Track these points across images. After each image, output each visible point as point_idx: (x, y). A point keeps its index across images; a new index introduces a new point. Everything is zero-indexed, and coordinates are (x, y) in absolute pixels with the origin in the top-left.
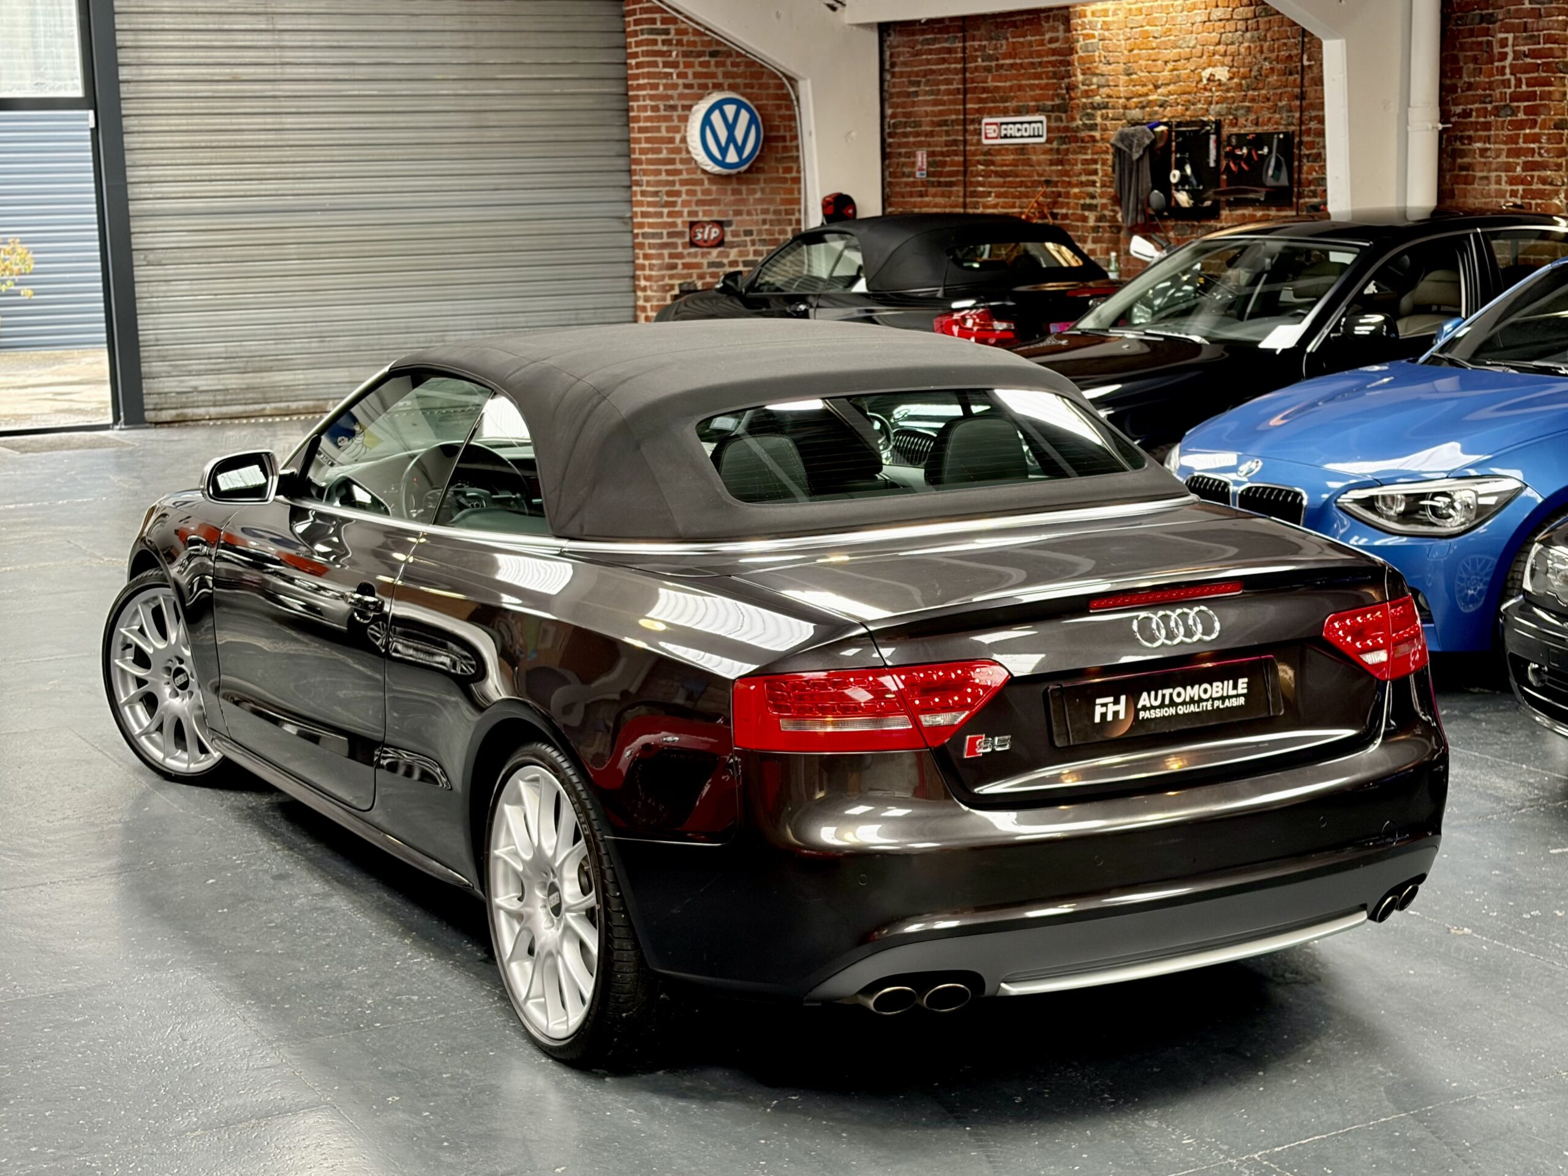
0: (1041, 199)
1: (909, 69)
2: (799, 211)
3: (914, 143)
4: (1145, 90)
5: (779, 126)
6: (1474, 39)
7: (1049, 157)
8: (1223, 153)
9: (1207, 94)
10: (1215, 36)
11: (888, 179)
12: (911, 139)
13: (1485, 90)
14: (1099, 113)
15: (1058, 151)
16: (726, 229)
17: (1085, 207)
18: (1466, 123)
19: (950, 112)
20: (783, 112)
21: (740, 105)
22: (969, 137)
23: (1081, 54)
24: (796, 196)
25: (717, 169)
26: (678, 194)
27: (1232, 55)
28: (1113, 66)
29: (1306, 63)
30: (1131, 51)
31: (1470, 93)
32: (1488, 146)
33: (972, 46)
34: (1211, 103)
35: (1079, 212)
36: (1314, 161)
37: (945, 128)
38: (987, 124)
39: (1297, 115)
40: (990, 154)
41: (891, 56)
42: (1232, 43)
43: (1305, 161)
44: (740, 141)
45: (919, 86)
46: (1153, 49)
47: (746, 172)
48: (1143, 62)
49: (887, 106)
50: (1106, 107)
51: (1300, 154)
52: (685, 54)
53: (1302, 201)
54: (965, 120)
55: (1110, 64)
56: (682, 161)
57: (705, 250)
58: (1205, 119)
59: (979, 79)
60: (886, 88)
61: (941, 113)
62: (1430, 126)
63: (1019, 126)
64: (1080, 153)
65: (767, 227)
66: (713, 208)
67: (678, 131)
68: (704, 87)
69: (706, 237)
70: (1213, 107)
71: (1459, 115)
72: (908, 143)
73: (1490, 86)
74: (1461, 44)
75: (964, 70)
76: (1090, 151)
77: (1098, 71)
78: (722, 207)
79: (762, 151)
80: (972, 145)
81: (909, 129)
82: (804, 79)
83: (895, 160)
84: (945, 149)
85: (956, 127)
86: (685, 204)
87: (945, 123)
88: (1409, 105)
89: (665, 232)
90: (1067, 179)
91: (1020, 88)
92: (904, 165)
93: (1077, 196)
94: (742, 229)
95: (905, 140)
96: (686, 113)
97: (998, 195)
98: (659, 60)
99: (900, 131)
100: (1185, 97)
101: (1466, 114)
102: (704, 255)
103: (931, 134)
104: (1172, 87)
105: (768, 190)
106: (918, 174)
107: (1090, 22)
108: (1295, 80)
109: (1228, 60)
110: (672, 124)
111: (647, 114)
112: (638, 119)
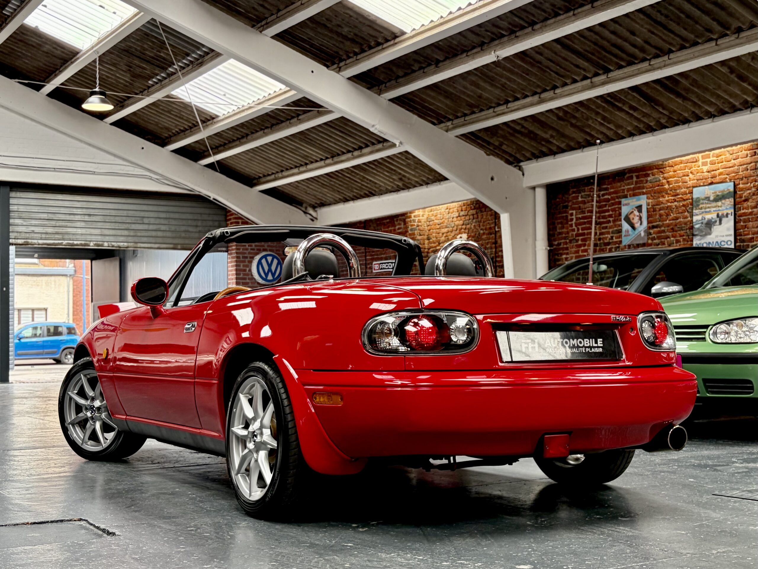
4: (434, 245)
6: (561, 215)
10: (461, 222)
13: (565, 234)
18: (559, 248)
21: (274, 257)
22: (367, 270)
23: (410, 232)
25: (263, 282)
27: (469, 229)
29: (497, 230)
30: (429, 230)
31: (560, 236)
32: (568, 256)
38: (374, 264)
39: (494, 250)
42: (468, 224)
43: (498, 268)
44: (273, 271)
46: (438, 229)
48: (434, 235)
54: (366, 263)
55: (421, 236)
56: (249, 279)
62: (544, 248)
63: (387, 264)
67: (248, 267)
68: (259, 250)
71: (556, 245)
73: (568, 233)
74: (556, 217)
77: (416, 239)
80: (369, 273)
88: (536, 240)
96: (251, 259)
101: (559, 244)
107: (413, 220)
108: (493, 236)
109: (467, 231)
110: (245, 264)
111: (235, 260)
112: (231, 262)
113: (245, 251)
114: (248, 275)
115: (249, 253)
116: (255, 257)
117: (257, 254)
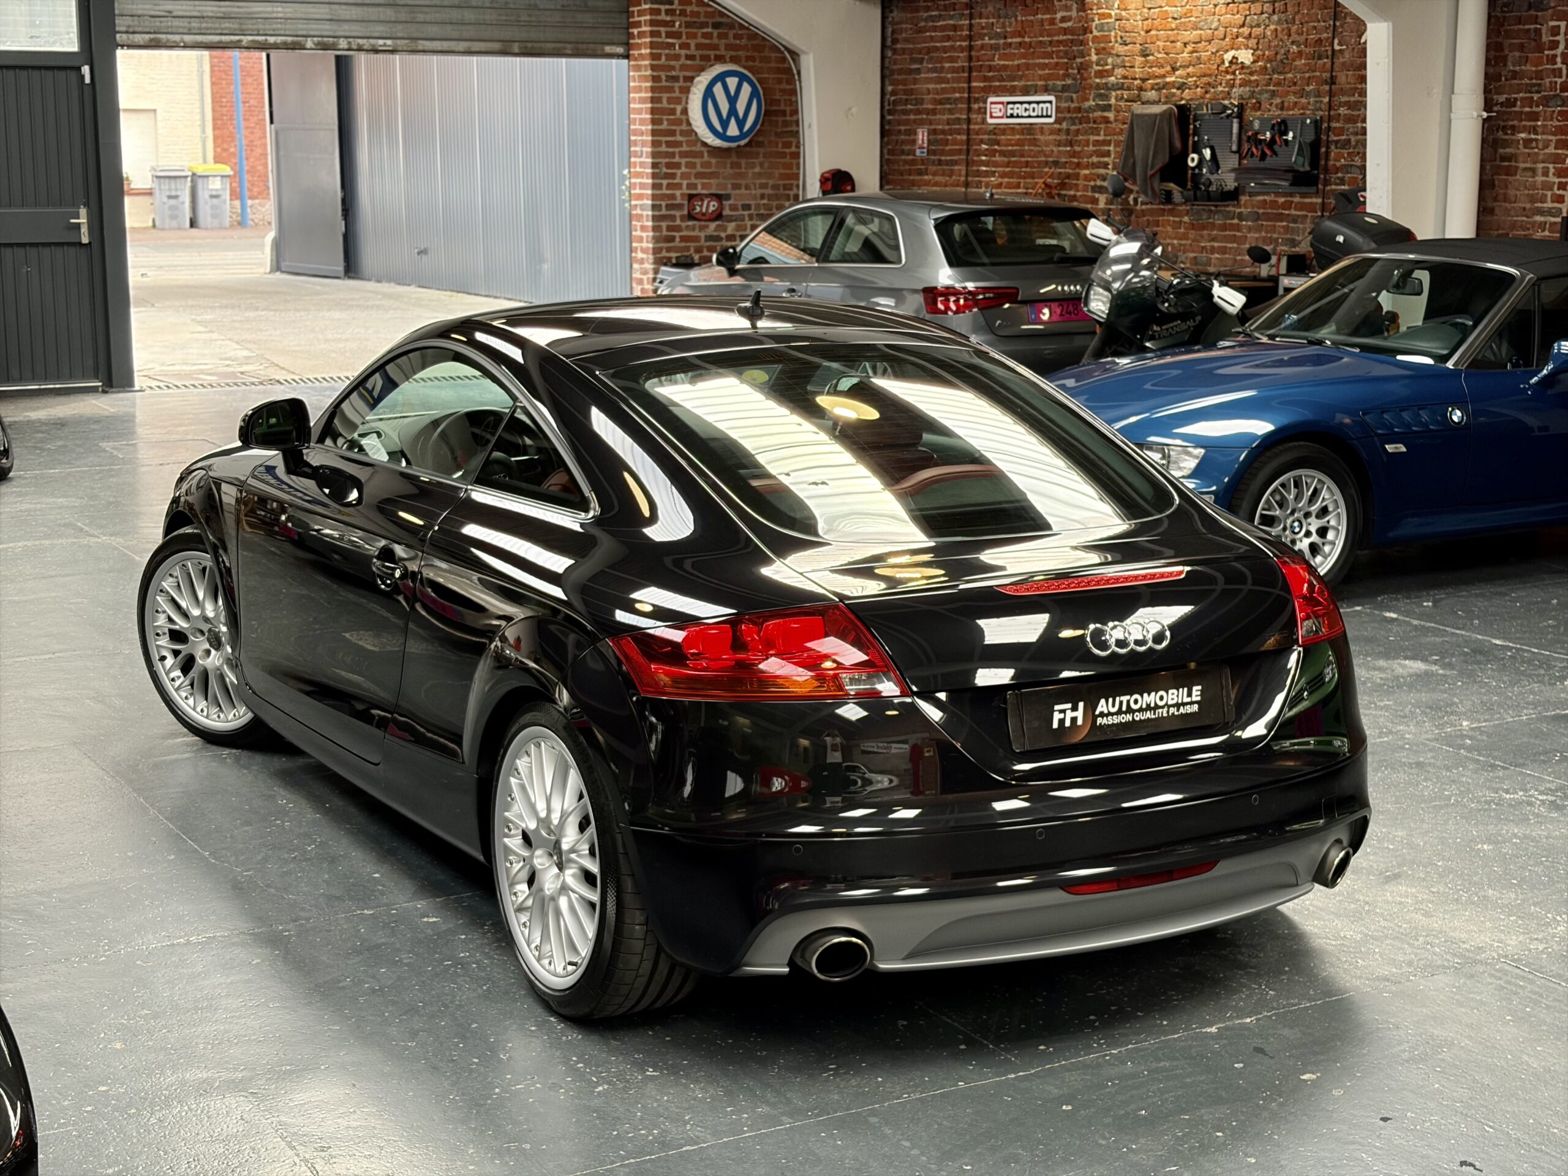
0: (1049, 180)
1: (911, 46)
2: (798, 186)
3: (915, 121)
4: (1162, 71)
5: (779, 100)
6: (1521, 27)
7: (1058, 138)
8: (1244, 138)
9: (1229, 77)
10: (1239, 18)
11: (886, 157)
12: (912, 117)
13: (1531, 79)
14: (1113, 93)
15: (1068, 132)
16: (724, 202)
17: (1095, 189)
18: (1511, 112)
19: (954, 90)
20: (785, 86)
21: (742, 78)
22: (973, 116)
23: (1095, 33)
24: (795, 171)
25: (717, 142)
26: (677, 166)
27: (1258, 38)
28: (1130, 47)
29: (1337, 47)
30: (1148, 32)
31: (1515, 82)
32: (1533, 136)
33: (980, 24)
34: (1233, 86)
35: (1090, 194)
36: (1343, 148)
37: (948, 106)
38: (992, 103)
39: (1326, 100)
40: (995, 134)
41: (893, 32)
42: (1258, 26)
43: (1333, 147)
44: (741, 114)
45: (921, 63)
46: (1172, 30)
47: (746, 145)
48: (1160, 44)
49: (887, 82)
50: (1121, 87)
51: (1328, 141)
52: (688, 25)
53: (1329, 188)
54: (969, 97)
55: (1126, 45)
56: (682, 133)
57: (703, 223)
58: (1226, 102)
59: (985, 58)
60: (887, 64)
61: (944, 90)
62: (1475, 114)
63: (1027, 106)
64: (1092, 134)
65: (765, 201)
66: (712, 181)
67: (680, 103)
68: (705, 58)
69: (704, 210)
70: (1234, 90)
71: (1502, 104)
72: (908, 120)
73: (1539, 75)
74: (1506, 31)
75: (971, 48)
76: (1102, 133)
77: (1114, 52)
78: (721, 181)
79: (762, 125)
80: (976, 123)
81: (909, 107)
82: (806, 53)
83: (894, 137)
84: (947, 127)
85: (960, 106)
86: (684, 176)
87: (948, 101)
88: (1453, 93)
89: (664, 204)
90: (1076, 160)
91: (1028, 67)
92: (903, 142)
93: (1087, 178)
94: (740, 203)
95: (904, 117)
96: (688, 84)
97: (1003, 175)
98: (662, 29)
99: (899, 108)
100: (1205, 80)
101: (1511, 103)
102: (702, 228)
103: (934, 112)
104: (1191, 69)
105: (766, 165)
106: (918, 152)
107: (1107, 2)
108: (1325, 64)
109: (1252, 42)
110: (673, 95)
111: (649, 84)
112: (639, 90)
113: (672, 63)
114: (679, 122)
115: (683, 68)
116: (697, 79)
117: (702, 69)
